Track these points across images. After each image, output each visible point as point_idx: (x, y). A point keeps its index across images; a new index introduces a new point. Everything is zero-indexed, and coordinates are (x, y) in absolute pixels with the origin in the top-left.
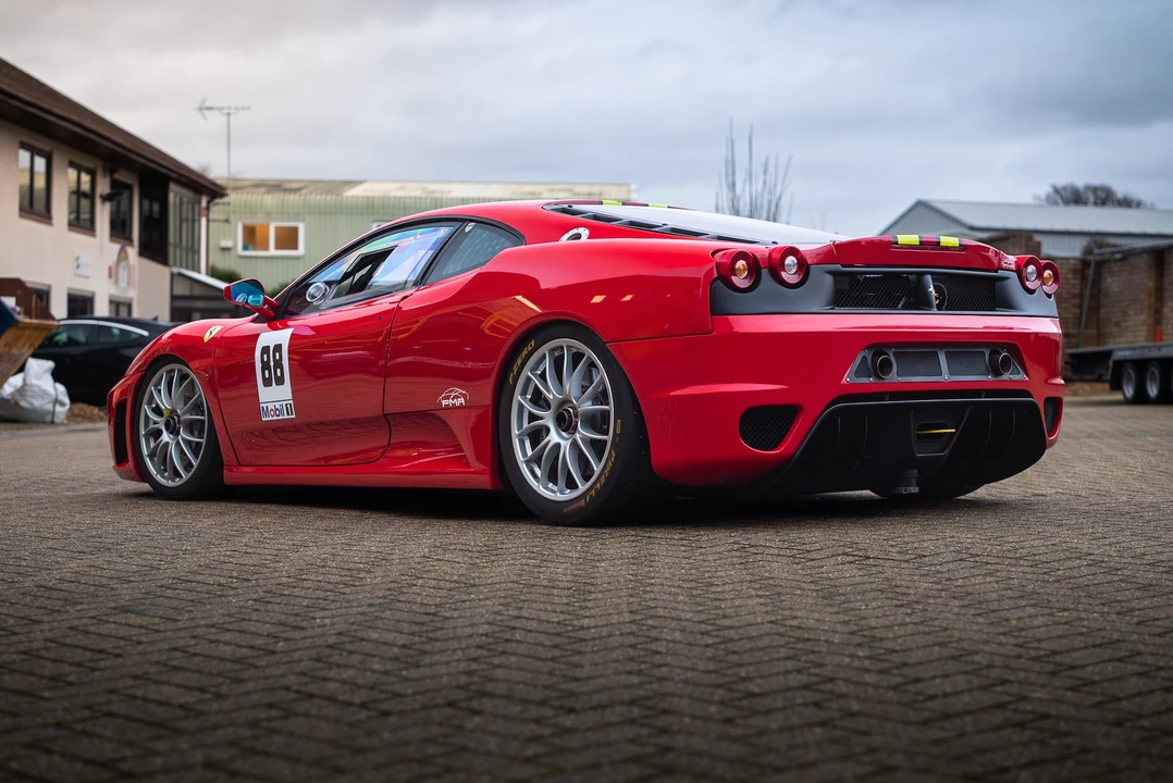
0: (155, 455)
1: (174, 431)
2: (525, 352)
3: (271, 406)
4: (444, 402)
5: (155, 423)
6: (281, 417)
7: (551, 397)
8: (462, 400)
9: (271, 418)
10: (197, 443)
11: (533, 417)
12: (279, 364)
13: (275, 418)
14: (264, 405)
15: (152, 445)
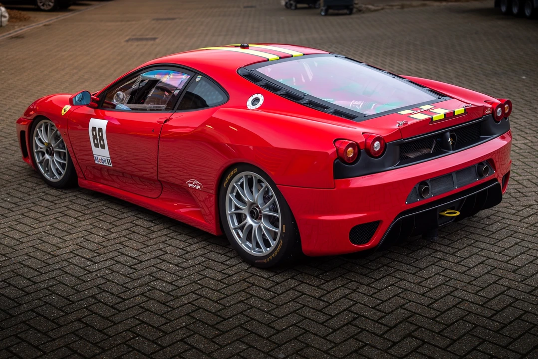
0: (43, 163)
1: (51, 154)
2: (232, 173)
3: (99, 157)
4: (190, 185)
5: (41, 148)
6: (104, 164)
7: (247, 200)
8: (198, 187)
9: (100, 163)
10: (63, 163)
11: (237, 208)
12: (101, 138)
13: (102, 163)
14: (96, 156)
15: (41, 158)
